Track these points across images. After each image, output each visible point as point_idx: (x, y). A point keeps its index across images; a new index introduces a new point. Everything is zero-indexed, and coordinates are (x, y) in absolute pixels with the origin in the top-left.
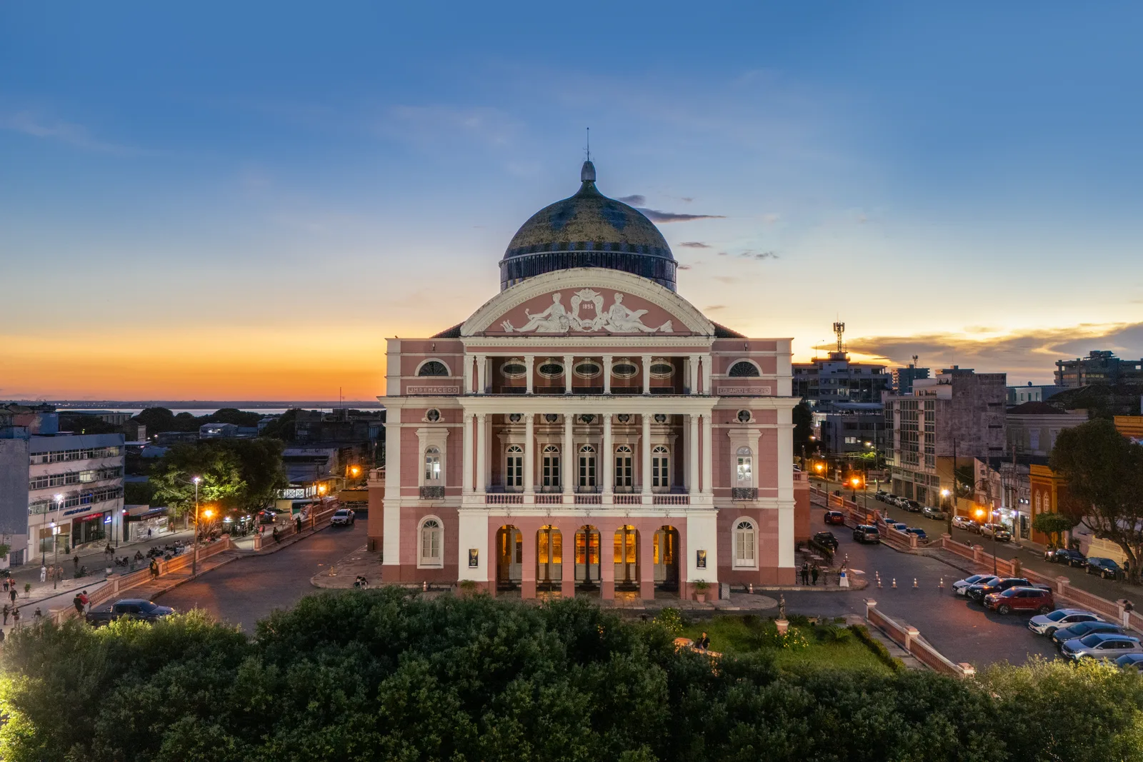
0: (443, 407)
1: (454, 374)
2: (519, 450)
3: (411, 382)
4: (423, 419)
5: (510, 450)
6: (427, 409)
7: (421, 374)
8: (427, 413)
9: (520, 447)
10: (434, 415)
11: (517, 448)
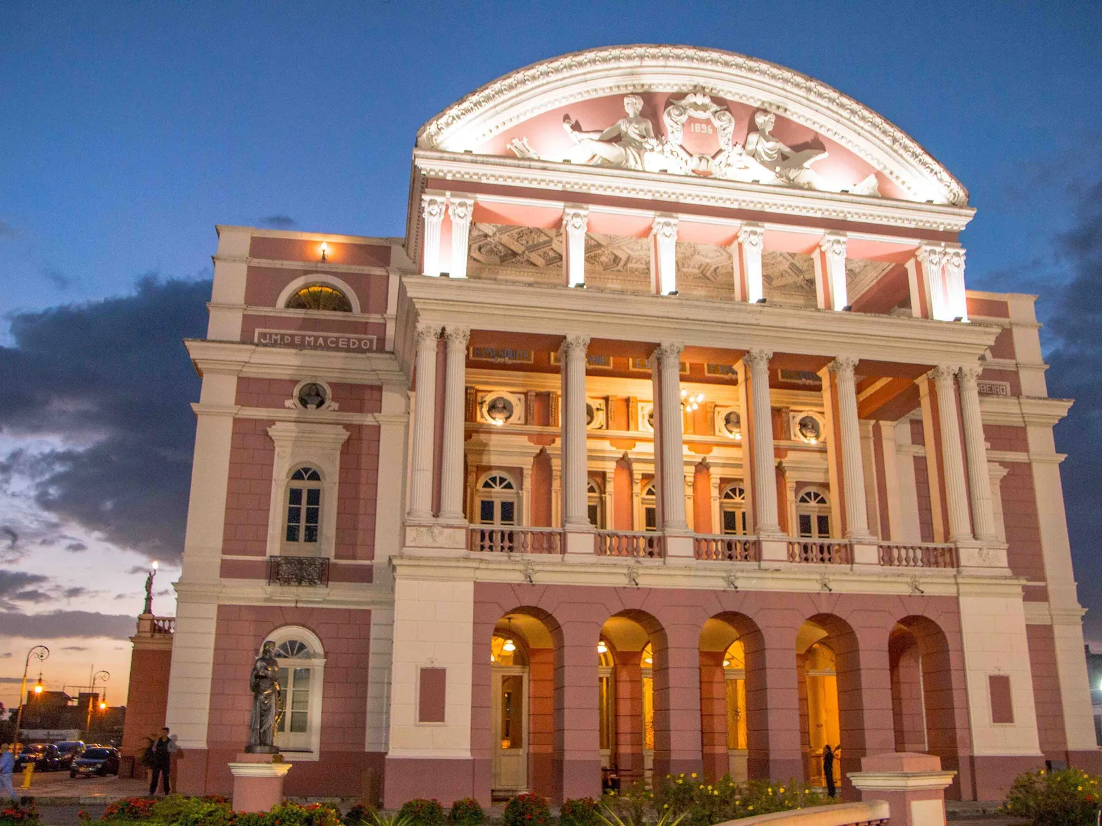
0: (335, 377)
1: (365, 309)
2: (509, 486)
3: (265, 321)
4: (288, 403)
5: (487, 485)
6: (297, 382)
7: (290, 304)
8: (296, 391)
9: (509, 478)
10: (312, 396)
11: (502, 480)
